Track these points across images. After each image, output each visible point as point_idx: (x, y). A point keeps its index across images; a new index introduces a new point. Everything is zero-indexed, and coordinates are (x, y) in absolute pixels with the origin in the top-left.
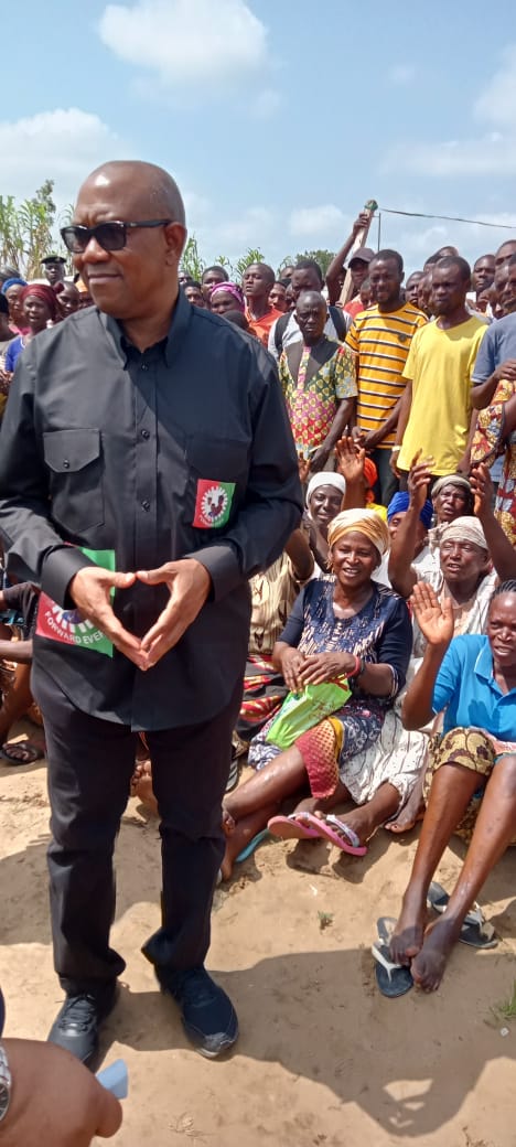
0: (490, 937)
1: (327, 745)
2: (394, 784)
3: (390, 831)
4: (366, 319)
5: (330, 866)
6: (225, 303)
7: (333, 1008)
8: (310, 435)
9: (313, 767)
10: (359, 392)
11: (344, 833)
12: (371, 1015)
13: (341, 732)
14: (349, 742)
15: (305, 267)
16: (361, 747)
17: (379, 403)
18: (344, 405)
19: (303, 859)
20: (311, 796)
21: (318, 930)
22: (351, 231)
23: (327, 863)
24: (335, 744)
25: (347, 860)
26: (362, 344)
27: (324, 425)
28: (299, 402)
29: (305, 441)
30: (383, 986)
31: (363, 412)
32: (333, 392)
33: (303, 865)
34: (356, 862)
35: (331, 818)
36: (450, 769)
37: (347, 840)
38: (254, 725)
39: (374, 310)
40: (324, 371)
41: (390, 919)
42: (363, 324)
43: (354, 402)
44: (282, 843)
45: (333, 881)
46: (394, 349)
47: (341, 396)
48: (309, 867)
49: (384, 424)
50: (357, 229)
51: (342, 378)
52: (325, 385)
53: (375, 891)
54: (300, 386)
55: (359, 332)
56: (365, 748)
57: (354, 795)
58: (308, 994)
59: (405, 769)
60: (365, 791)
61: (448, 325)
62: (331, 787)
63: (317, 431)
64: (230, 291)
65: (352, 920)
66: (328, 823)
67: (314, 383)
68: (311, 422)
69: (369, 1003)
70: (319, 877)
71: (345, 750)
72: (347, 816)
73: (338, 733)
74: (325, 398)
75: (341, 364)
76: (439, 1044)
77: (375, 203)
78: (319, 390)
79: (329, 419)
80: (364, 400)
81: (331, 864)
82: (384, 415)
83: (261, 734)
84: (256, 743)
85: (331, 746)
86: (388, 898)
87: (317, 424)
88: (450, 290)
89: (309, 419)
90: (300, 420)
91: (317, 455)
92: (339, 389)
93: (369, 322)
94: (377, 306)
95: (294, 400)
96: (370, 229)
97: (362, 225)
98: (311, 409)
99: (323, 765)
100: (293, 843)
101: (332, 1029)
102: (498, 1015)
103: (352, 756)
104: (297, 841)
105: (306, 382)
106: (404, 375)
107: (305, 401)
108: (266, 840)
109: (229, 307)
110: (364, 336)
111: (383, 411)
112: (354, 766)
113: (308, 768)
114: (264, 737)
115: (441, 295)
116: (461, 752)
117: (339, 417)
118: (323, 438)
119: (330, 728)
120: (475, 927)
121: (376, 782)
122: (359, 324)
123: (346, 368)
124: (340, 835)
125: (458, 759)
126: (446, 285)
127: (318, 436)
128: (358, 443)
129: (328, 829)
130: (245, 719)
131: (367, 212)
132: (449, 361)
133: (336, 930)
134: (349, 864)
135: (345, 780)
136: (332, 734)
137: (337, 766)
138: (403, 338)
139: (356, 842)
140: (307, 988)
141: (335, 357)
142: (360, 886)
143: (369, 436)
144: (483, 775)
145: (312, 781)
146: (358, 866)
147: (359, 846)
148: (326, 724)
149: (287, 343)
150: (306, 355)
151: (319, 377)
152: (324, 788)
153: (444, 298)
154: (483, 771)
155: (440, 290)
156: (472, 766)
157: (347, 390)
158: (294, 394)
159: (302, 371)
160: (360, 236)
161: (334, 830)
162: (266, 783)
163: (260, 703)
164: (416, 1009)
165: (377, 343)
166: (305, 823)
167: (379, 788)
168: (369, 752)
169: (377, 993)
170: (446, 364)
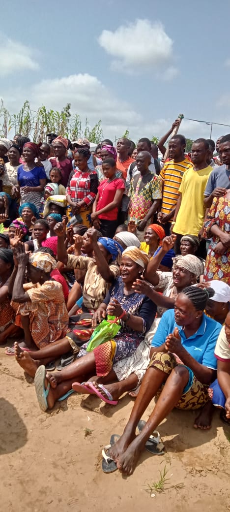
0: (161, 450)
1: (107, 352)
2: (136, 374)
3: (130, 396)
4: (168, 165)
5: (99, 408)
6: (106, 155)
7: (77, 474)
8: (139, 214)
9: (99, 361)
10: (162, 197)
11: (105, 393)
12: (94, 480)
13: (115, 347)
14: (118, 352)
15: (143, 141)
16: (125, 355)
17: (170, 202)
18: (155, 203)
19: (88, 403)
20: (96, 375)
21: (84, 436)
22: (171, 127)
23: (99, 406)
24: (111, 353)
25: (107, 406)
26: (165, 176)
27: (145, 210)
28: (136, 199)
29: (136, 217)
30: (104, 467)
31: (164, 206)
32: (151, 196)
33: (88, 406)
34: (112, 407)
35: (100, 386)
36: (152, 369)
37: (106, 397)
38: (84, 341)
39: (172, 162)
40: (147, 186)
41: (117, 436)
42: (167, 167)
43: (160, 201)
44: (82, 395)
45: (99, 415)
46: (178, 178)
47: (154, 198)
48: (90, 407)
49: (172, 211)
50: (174, 126)
51: (155, 190)
52: (147, 193)
53: (116, 422)
54: (137, 192)
55: (165, 170)
56: (128, 356)
57: (118, 377)
58: (69, 466)
59: (143, 368)
60: (124, 376)
61: (198, 169)
62: (106, 372)
63: (142, 213)
64: (108, 150)
65: (101, 434)
66: (98, 388)
67: (142, 191)
68: (140, 209)
69: (95, 474)
70: (93, 412)
71: (116, 356)
72: (110, 386)
73: (113, 348)
74: (146, 198)
75: (154, 184)
76: (121, 498)
77: (182, 115)
78: (144, 195)
79: (148, 208)
80: (165, 201)
81: (100, 407)
82: (172, 208)
83: (84, 344)
84: (82, 348)
85: (109, 354)
86: (121, 426)
87: (142, 209)
88: (200, 154)
89: (139, 207)
90: (135, 207)
91: (141, 222)
92: (153, 195)
93: (169, 166)
94: (173, 160)
95: (133, 199)
96: (180, 127)
97: (177, 124)
98: (140, 203)
99: (104, 361)
100: (87, 396)
101: (73, 483)
102: (153, 488)
103: (120, 359)
104: (89, 395)
105: (139, 191)
106: (179, 190)
107: (138, 199)
108: (75, 393)
109: (107, 157)
110: (167, 172)
111: (171, 206)
112: (120, 364)
113: (96, 362)
114: (85, 346)
115: (195, 155)
116: (158, 362)
117: (152, 207)
118: (145, 216)
119: (110, 345)
120: (155, 444)
121: (129, 372)
122: (165, 167)
123: (157, 186)
124: (102, 394)
125: (155, 365)
126: (198, 151)
127: (142, 215)
128: (160, 219)
129: (96, 391)
130: (80, 337)
131: (179, 119)
132: (197, 185)
133: (92, 438)
134: (108, 408)
135: (115, 369)
136: (110, 348)
137: (111, 363)
138: (182, 174)
139: (111, 398)
140: (69, 463)
141: (152, 181)
142: (110, 419)
143: (164, 216)
144: (167, 374)
145: (97, 368)
146: (112, 410)
147: (113, 400)
148: (109, 343)
149: (134, 174)
150: (140, 179)
151: (145, 189)
152: (103, 372)
153: (197, 157)
154: (167, 372)
155: (195, 153)
156: (162, 369)
157: (157, 195)
158: (134, 196)
159: (138, 186)
160: (175, 130)
161: (99, 391)
162: (77, 367)
163: (88, 331)
164: (115, 480)
165: (171, 175)
166: (88, 387)
167: (130, 375)
168: (130, 358)
169: (101, 469)
170: (196, 186)
